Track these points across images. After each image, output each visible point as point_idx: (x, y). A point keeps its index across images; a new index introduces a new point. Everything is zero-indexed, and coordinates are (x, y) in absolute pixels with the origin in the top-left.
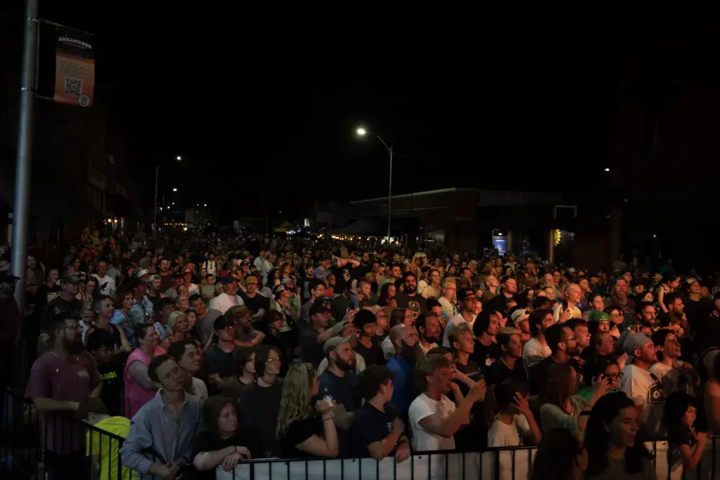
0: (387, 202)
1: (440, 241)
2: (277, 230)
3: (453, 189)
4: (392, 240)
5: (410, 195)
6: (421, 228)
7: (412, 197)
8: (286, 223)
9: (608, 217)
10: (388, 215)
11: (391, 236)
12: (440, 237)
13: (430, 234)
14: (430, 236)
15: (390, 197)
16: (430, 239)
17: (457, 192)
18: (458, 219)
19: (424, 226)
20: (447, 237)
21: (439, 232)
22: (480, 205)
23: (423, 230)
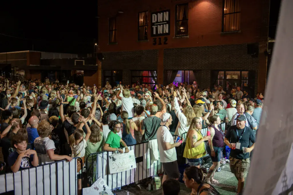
1: (22, 75)
3: (28, 51)
5: (5, 53)
7: (6, 54)
9: (97, 65)
12: (23, 73)
13: (17, 72)
16: (18, 74)
17: (30, 52)
18: (31, 65)
19: (13, 68)
20: (26, 73)
21: (21, 71)
22: (41, 59)
23: (14, 70)
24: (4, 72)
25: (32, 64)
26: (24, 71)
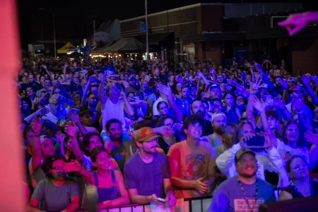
0: (144, 20)
1: (192, 54)
2: (60, 51)
3: (199, 5)
4: (151, 55)
5: (166, 12)
6: (176, 43)
7: (168, 13)
8: (68, 44)
10: (145, 33)
11: (150, 51)
12: (192, 50)
13: (184, 48)
14: (184, 50)
15: (146, 16)
16: (184, 52)
17: (202, 7)
18: (204, 32)
19: (178, 41)
20: (196, 50)
21: (190, 45)
22: (224, 18)
23: (179, 45)
24: (165, 50)
25: (206, 31)
26: (194, 45)
